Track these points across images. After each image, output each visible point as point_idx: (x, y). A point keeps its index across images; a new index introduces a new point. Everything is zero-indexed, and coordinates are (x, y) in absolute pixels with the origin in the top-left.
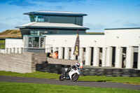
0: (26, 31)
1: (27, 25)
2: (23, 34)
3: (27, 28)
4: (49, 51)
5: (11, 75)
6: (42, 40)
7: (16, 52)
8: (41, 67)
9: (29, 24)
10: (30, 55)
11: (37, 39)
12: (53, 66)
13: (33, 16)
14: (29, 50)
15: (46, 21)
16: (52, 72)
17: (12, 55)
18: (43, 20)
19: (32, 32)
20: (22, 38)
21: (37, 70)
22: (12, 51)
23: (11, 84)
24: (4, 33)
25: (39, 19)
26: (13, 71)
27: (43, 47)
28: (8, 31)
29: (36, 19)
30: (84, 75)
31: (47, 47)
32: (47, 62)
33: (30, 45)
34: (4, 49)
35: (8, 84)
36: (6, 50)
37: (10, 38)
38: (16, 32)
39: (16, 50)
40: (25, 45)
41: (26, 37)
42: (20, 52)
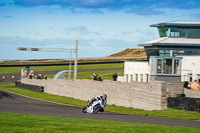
0: (153, 50)
1: (155, 41)
2: (149, 55)
3: (154, 45)
4: (187, 79)
5: (132, 113)
6: (177, 64)
7: (139, 80)
8: (175, 102)
9: (158, 40)
10: (159, 84)
11: (169, 62)
12: (193, 101)
13: (163, 28)
14: (158, 77)
15: (182, 36)
16: (192, 110)
17: (134, 84)
18: (177, 34)
19: (161, 52)
20: (148, 61)
21: (169, 106)
22: (134, 79)
23: (134, 125)
24: (122, 53)
25: (172, 34)
26: (135, 107)
27: (178, 74)
28: (128, 51)
29: (168, 32)
31: (183, 73)
32: (184, 95)
33: (159, 71)
34: (123, 75)
35: (130, 125)
36: (125, 77)
37: (131, 60)
38: (138, 52)
39: (139, 77)
40: (152, 70)
41: (153, 59)
42: (145, 80)
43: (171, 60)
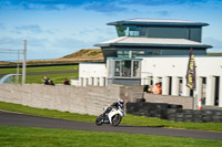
0: (110, 51)
1: (112, 41)
2: (106, 56)
3: (112, 46)
4: (147, 83)
5: (88, 120)
6: (136, 65)
7: (95, 84)
9: (116, 39)
10: (117, 88)
11: (128, 64)
12: (153, 106)
13: (121, 27)
14: (116, 81)
15: (141, 35)
16: (152, 116)
17: (90, 88)
18: (137, 33)
19: (119, 52)
20: (105, 62)
21: (128, 112)
22: (90, 83)
23: (88, 133)
24: (77, 54)
25: (132, 33)
26: (90, 114)
27: (137, 77)
28: (82, 52)
29: (127, 31)
30: (205, 121)
31: (143, 76)
32: (144, 100)
33: (117, 74)
34: (77, 78)
35: (84, 133)
36: (80, 80)
37: (86, 62)
38: (95, 53)
39: (96, 80)
40: (110, 73)
41: (110, 61)
42: (101, 84)
43: (130, 62)
